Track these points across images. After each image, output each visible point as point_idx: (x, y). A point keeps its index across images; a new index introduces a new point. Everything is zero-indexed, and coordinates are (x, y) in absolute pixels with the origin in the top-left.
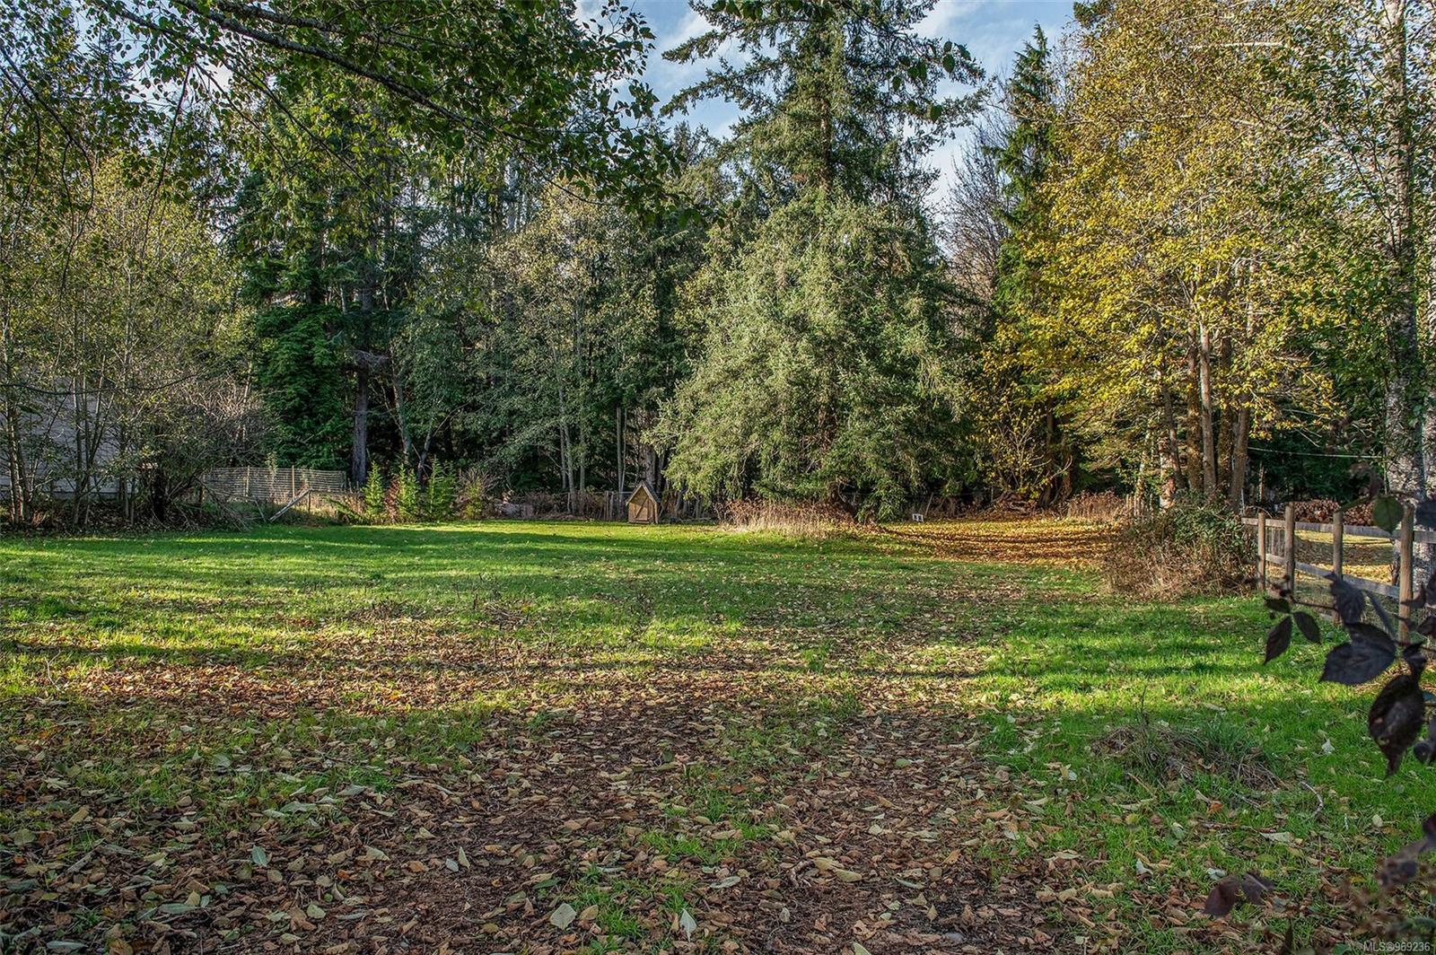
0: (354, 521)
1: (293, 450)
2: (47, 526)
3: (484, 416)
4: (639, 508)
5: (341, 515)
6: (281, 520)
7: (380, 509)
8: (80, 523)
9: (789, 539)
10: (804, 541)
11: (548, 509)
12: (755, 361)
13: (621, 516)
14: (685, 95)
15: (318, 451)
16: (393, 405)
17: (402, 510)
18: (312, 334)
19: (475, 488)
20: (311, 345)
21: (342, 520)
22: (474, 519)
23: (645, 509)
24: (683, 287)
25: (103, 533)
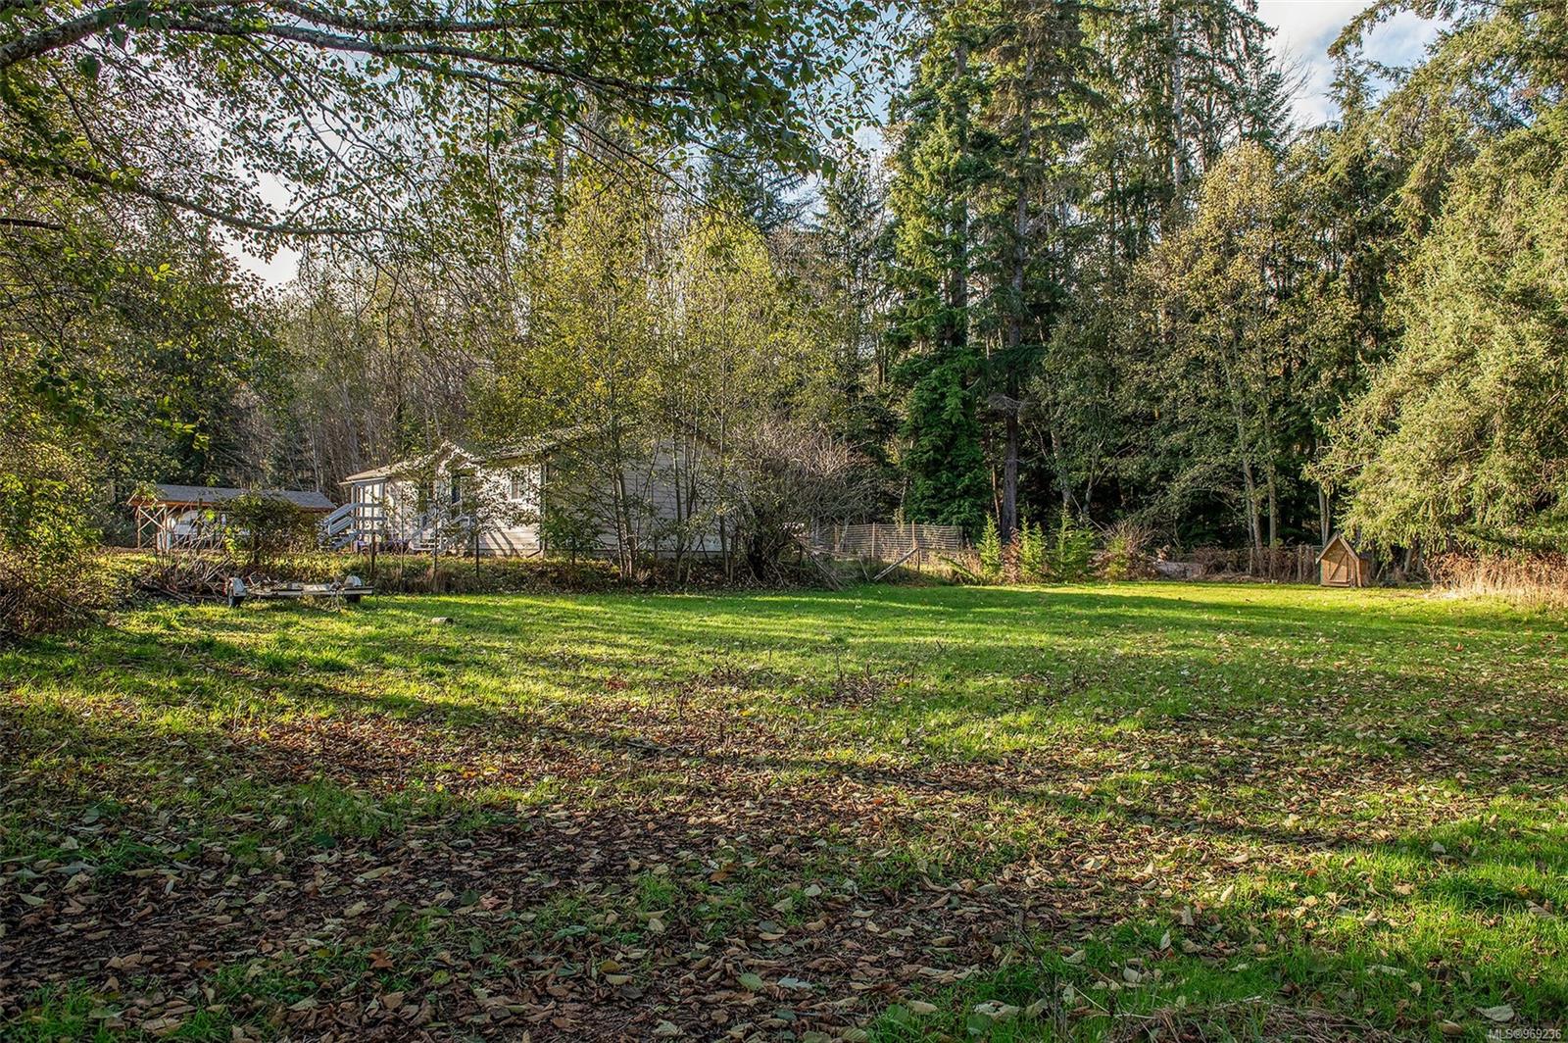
0: (967, 581)
1: (934, 507)
2: (650, 582)
3: (1139, 459)
4: (1334, 566)
5: (955, 573)
6: (886, 579)
7: (997, 568)
8: (682, 581)
9: (1520, 609)
10: (1543, 611)
11: (1219, 568)
12: (1460, 358)
13: (1312, 576)
14: (1359, 22)
15: (960, 506)
16: (1050, 452)
17: (1025, 570)
18: (945, 383)
19: (1122, 542)
20: (943, 396)
21: (956, 580)
22: (1118, 579)
23: (1343, 568)
24: (1396, 273)
25: (700, 590)
